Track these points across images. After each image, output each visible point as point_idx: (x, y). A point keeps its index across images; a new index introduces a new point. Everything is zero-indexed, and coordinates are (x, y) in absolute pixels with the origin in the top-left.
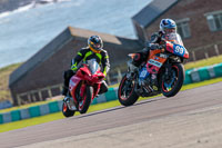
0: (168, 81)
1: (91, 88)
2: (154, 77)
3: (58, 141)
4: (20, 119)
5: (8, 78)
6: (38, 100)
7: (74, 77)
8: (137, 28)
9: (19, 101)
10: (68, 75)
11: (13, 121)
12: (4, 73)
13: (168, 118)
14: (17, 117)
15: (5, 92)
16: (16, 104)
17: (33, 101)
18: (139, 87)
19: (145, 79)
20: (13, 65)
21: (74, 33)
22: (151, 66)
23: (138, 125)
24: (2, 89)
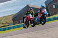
0: (42, 21)
1: (29, 21)
2: (39, 20)
3: (25, 34)
4: (15, 28)
5: (12, 17)
6: (20, 23)
7: (25, 18)
8: (46, 5)
9: (15, 23)
10: (24, 18)
11: (13, 28)
12: (11, 16)
13: (54, 28)
14: (15, 27)
15: (11, 21)
16: (14, 24)
17: (18, 23)
18: (35, 22)
19: (37, 20)
20: (13, 14)
21: (29, 6)
22: (38, 17)
23: (46, 30)
24: (10, 20)
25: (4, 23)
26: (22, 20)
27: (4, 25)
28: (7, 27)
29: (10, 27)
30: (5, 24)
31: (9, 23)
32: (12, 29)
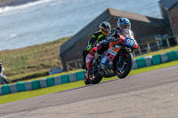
0: (120, 66)
2: (111, 63)
4: (69, 82)
7: (89, 55)
8: (163, 10)
9: (68, 67)
10: (85, 53)
12: (55, 45)
15: (56, 60)
16: (65, 70)
17: (79, 68)
18: (101, 70)
19: (105, 64)
20: (63, 39)
22: (109, 54)
24: (54, 58)
25: (33, 67)
26: (82, 59)
27: (35, 73)
28: (45, 78)
29: (53, 79)
30: (38, 69)
31: (48, 67)
32: (58, 84)
